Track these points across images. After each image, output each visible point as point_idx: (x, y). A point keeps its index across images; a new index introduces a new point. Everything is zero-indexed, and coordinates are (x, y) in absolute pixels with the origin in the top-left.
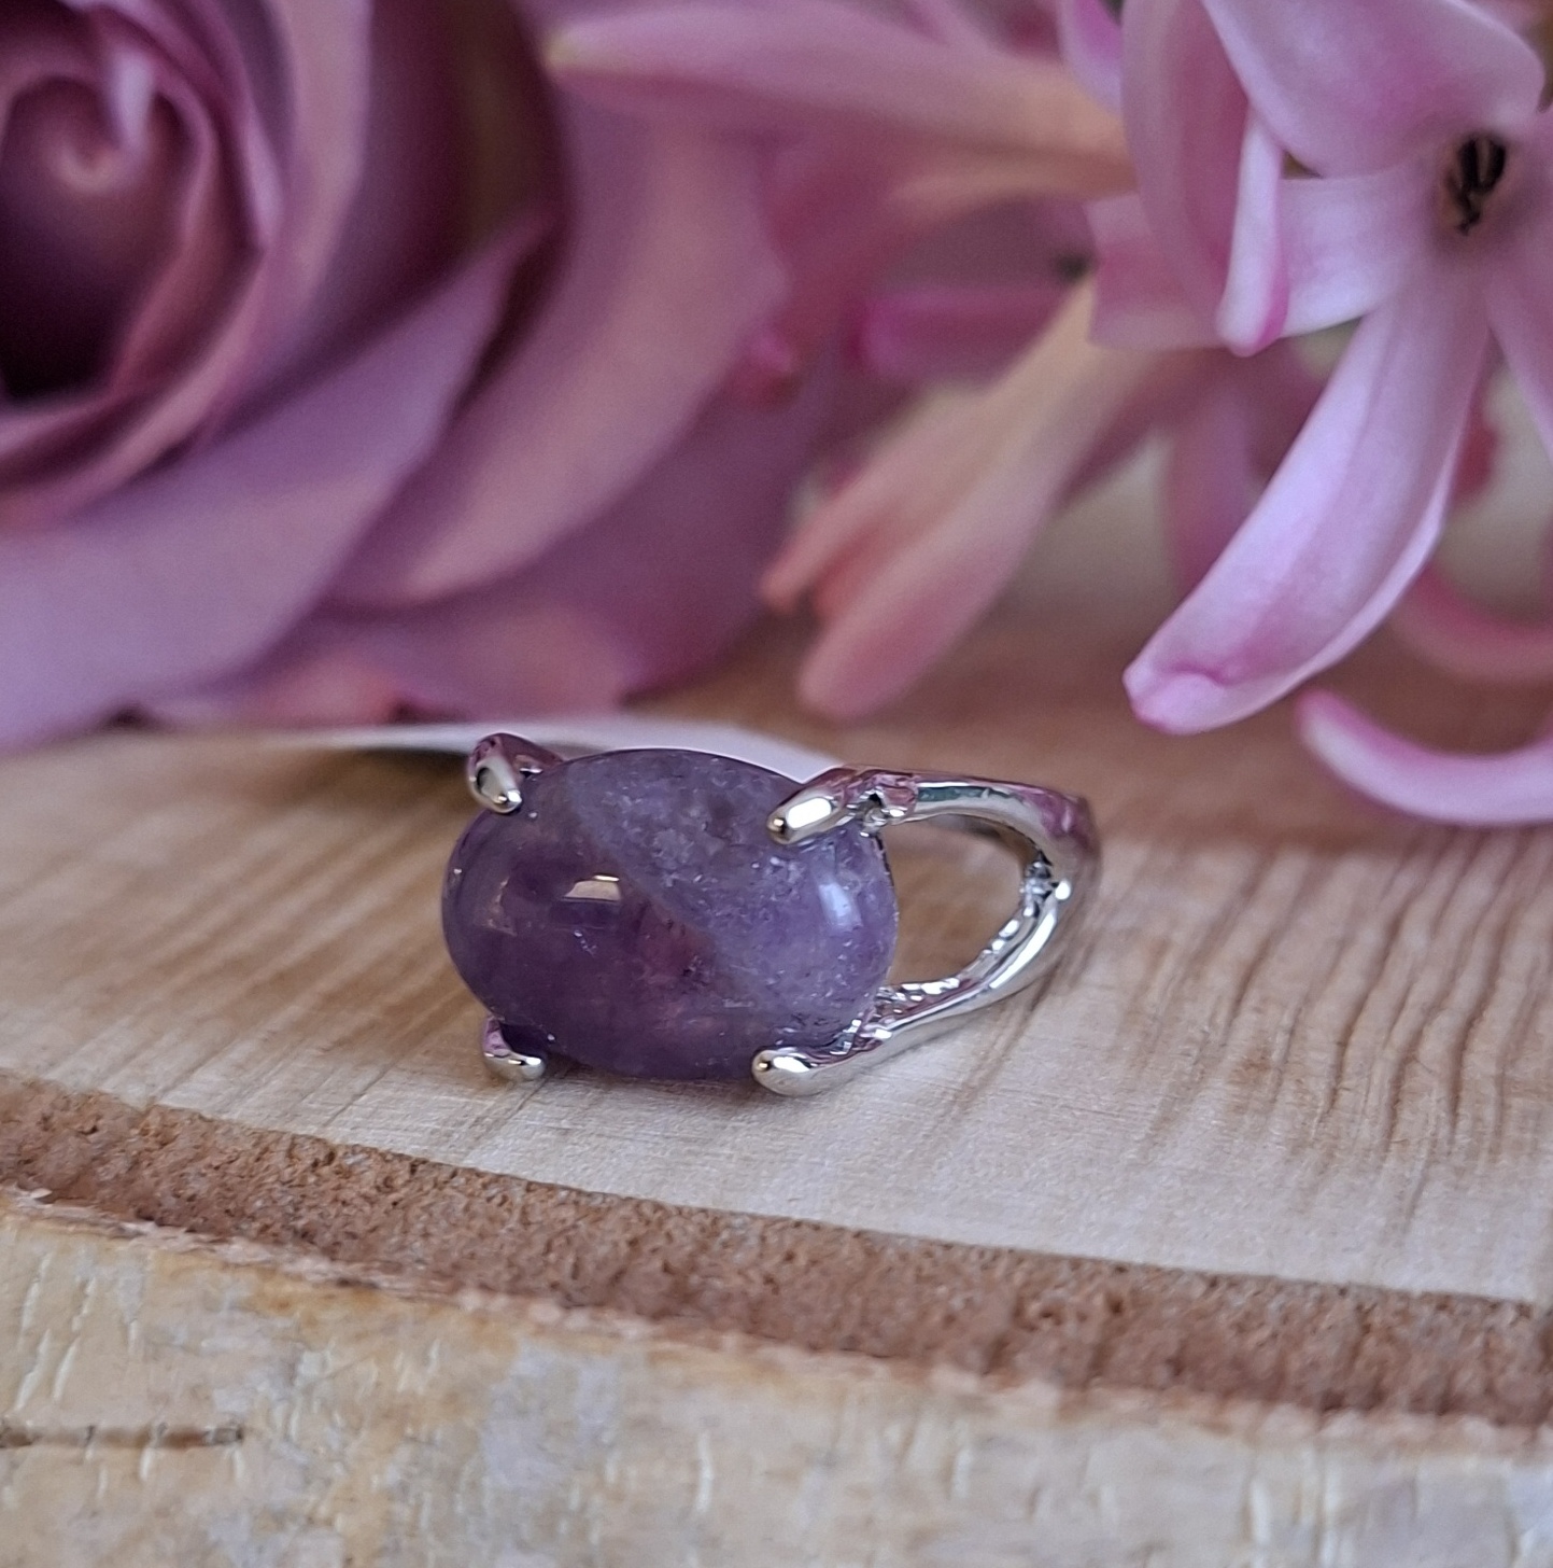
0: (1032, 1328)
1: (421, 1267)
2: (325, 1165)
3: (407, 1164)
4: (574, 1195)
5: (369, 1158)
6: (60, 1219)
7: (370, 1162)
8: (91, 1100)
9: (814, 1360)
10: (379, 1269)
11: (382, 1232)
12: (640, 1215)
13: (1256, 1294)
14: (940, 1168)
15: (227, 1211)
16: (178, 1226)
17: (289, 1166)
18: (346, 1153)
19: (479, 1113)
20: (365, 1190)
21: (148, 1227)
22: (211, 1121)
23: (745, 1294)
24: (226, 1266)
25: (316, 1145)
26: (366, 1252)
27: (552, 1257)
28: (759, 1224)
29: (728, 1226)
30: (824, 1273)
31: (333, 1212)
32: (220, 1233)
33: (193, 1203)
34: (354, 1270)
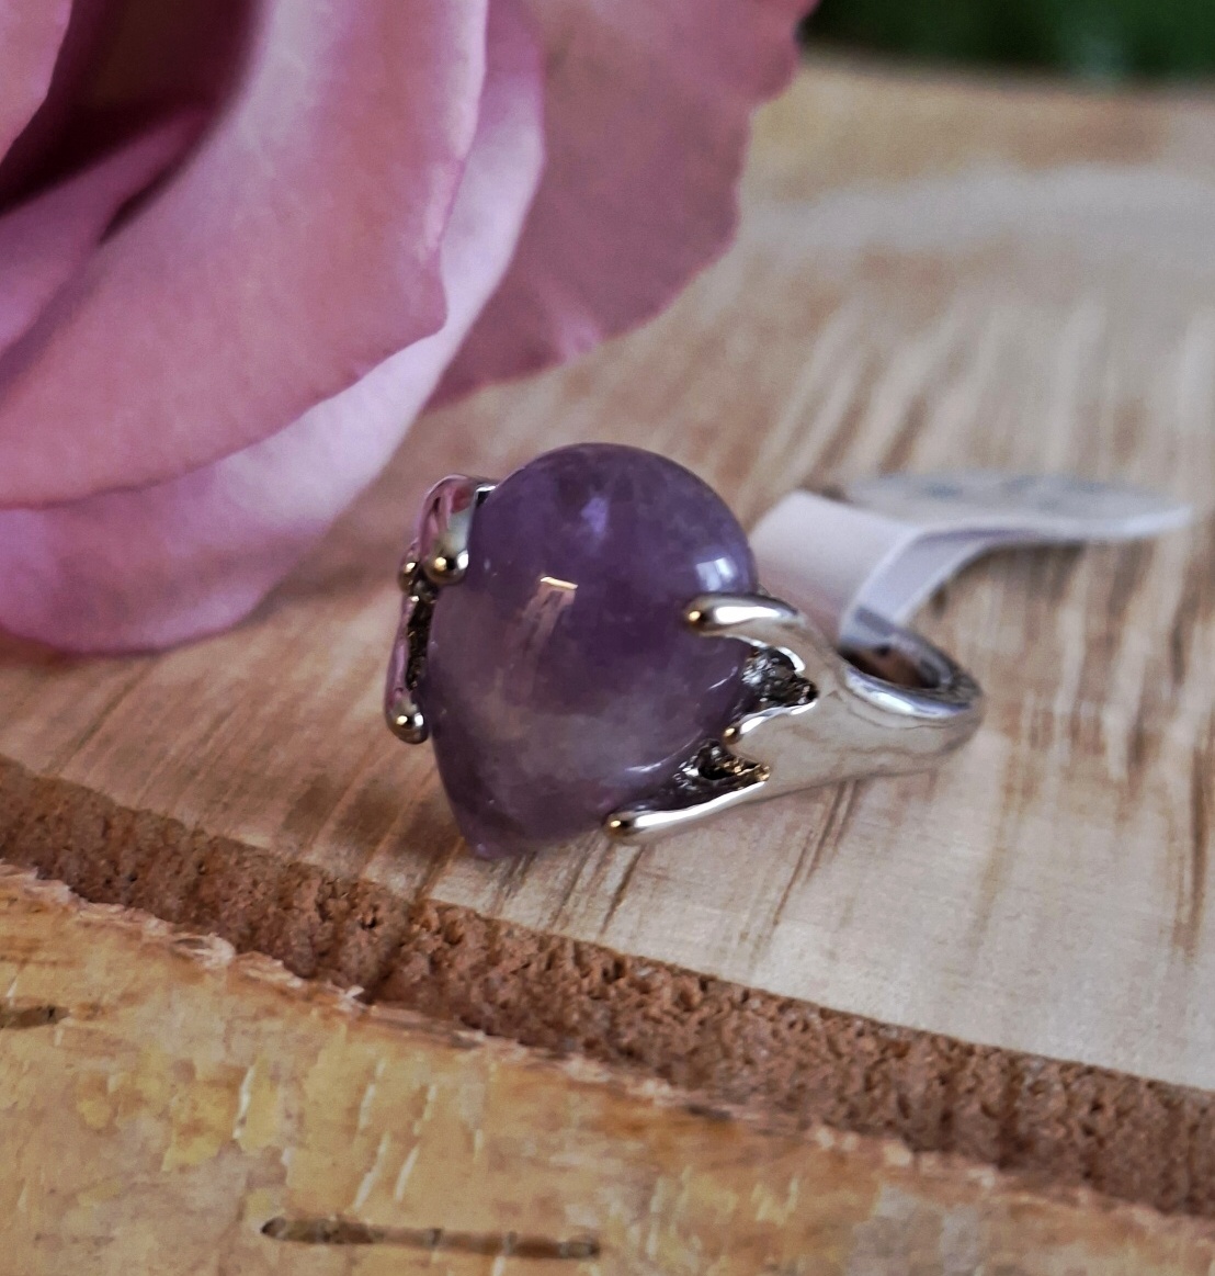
1: (761, 1098)
2: (618, 977)
3: (696, 979)
4: (868, 1028)
5: (657, 971)
6: (391, 1023)
7: (661, 977)
8: (359, 889)
9: (1169, 1221)
11: (706, 1056)
12: (941, 1053)
14: (1195, 1014)
15: (547, 1023)
16: (509, 1037)
17: (584, 976)
18: (633, 966)
19: (741, 927)
20: (668, 1006)
21: (479, 1036)
22: (488, 921)
23: (1073, 1145)
24: (573, 1085)
25: (602, 954)
26: (699, 1078)
27: (877, 1093)
28: (1054, 1069)
29: (1028, 1069)
30: (1136, 1125)
31: (651, 1032)
32: (553, 1047)
33: (509, 1011)
34: (699, 1096)
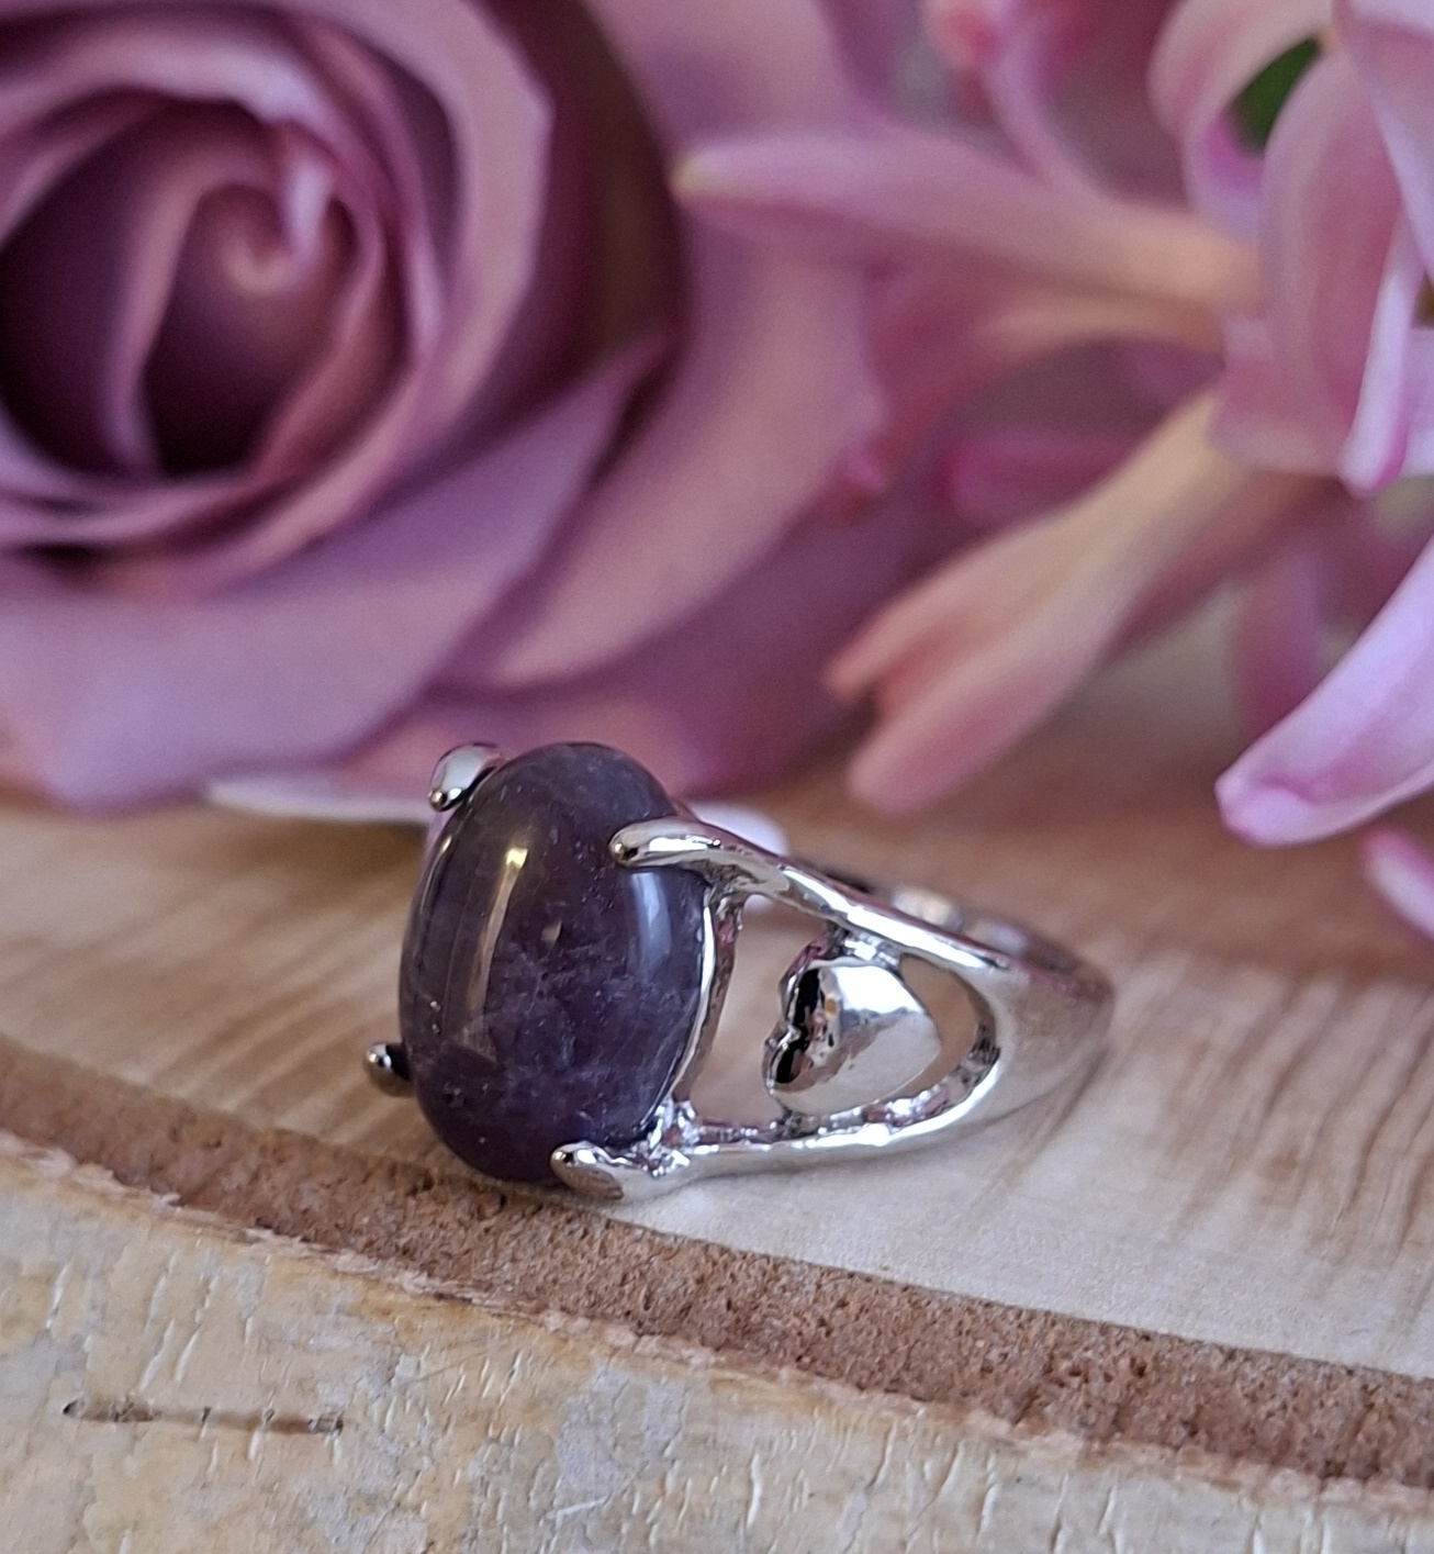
0: (1062, 1385)
1: (510, 1289)
2: (424, 1191)
3: (498, 1195)
4: (648, 1234)
6: (188, 1222)
9: (864, 1396)
10: (470, 1286)
11: (475, 1254)
12: (708, 1256)
13: (1270, 1369)
14: (984, 1232)
15: (337, 1226)
16: (294, 1236)
17: (392, 1189)
18: (443, 1182)
20: (460, 1216)
21: (267, 1234)
23: (800, 1334)
24: (336, 1273)
25: (417, 1173)
26: (461, 1271)
27: (627, 1288)
28: (817, 1272)
29: (789, 1272)
30: (873, 1320)
31: (431, 1233)
32: (330, 1244)
33: (307, 1216)
34: (450, 1286)
